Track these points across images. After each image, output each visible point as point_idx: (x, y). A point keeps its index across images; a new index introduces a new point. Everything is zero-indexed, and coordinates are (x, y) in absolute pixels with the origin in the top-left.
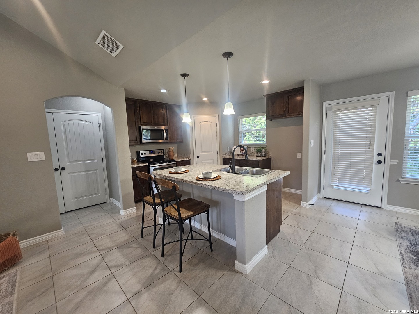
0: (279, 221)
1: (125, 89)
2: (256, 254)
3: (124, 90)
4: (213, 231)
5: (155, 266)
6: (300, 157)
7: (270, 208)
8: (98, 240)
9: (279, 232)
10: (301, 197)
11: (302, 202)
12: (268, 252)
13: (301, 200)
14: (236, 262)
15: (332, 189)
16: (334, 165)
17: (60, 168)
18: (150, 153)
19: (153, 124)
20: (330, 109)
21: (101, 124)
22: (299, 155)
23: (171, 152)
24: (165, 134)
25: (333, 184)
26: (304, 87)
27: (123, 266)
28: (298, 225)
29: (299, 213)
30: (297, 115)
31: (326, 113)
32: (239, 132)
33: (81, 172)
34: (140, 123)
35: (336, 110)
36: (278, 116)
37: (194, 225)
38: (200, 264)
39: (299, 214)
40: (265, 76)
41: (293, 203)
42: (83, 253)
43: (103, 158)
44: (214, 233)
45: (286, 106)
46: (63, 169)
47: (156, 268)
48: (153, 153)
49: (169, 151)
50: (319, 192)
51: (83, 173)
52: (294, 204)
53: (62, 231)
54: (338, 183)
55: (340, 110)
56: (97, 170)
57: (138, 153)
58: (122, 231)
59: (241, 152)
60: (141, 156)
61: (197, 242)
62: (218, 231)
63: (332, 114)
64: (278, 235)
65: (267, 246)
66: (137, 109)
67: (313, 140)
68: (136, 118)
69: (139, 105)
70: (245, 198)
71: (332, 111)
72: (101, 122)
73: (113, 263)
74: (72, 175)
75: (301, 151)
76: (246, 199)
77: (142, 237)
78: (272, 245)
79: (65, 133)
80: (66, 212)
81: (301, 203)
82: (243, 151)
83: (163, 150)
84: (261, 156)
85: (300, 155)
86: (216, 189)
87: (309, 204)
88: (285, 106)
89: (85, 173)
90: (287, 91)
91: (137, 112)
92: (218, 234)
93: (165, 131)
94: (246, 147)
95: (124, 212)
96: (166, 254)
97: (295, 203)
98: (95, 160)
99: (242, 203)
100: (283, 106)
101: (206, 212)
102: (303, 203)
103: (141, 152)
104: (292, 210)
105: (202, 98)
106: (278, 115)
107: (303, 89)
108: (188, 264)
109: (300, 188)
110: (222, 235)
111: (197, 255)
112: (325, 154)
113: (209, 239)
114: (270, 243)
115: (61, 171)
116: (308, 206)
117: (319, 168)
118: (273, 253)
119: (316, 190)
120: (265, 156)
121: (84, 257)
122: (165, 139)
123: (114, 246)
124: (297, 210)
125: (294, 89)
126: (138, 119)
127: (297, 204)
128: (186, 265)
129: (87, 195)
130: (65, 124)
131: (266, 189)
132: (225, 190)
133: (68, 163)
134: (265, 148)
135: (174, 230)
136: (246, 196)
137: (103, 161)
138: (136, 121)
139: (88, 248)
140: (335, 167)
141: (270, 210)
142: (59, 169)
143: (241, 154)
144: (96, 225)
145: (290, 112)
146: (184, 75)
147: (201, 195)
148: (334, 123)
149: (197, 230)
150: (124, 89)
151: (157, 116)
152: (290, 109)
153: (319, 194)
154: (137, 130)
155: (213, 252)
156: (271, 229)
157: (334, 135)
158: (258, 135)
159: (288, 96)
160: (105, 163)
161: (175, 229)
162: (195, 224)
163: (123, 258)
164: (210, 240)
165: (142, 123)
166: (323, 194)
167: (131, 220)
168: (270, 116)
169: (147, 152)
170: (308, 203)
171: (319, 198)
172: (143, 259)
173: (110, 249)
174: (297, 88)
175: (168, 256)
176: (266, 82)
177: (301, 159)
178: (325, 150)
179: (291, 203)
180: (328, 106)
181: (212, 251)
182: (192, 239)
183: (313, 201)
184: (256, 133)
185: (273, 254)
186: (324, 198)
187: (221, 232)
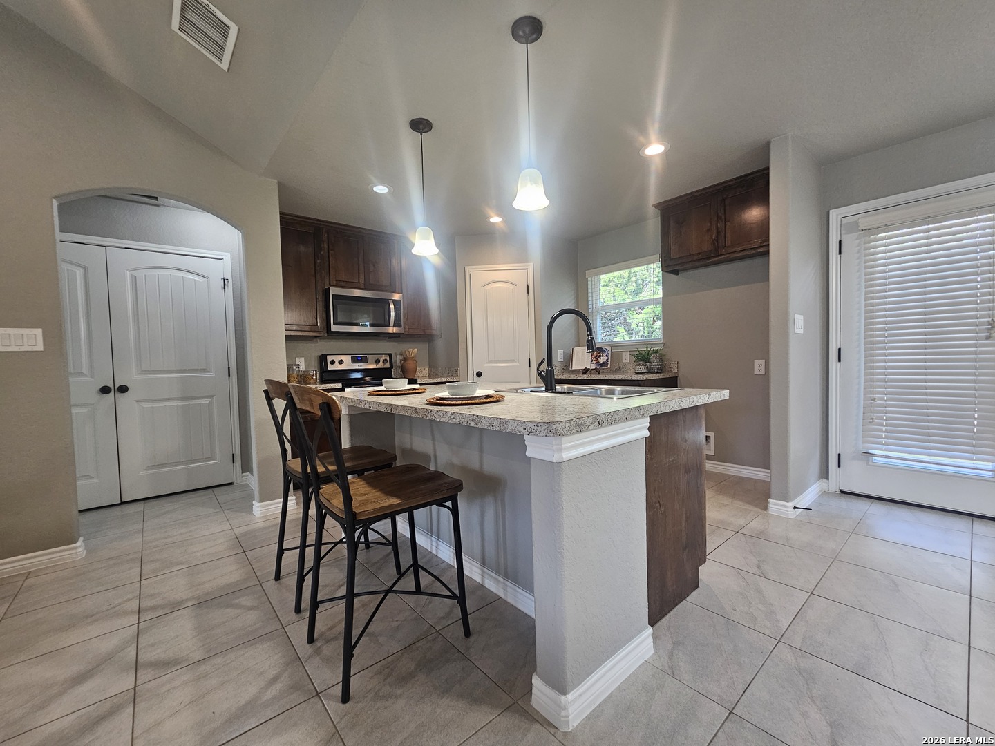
0: (696, 551)
1: (278, 182)
2: (609, 658)
3: (276, 187)
4: (486, 570)
5: (273, 673)
6: (763, 373)
7: (661, 503)
8: (155, 579)
9: (697, 586)
10: (769, 489)
11: (770, 500)
12: (653, 651)
13: (769, 496)
14: (536, 681)
15: (868, 464)
16: (872, 393)
17: (116, 387)
18: (354, 360)
19: (363, 286)
20: (851, 228)
21: (230, 280)
22: (758, 367)
23: (409, 361)
24: (393, 314)
25: (870, 451)
26: (768, 168)
27: (180, 663)
28: (759, 567)
29: (762, 532)
30: (751, 249)
31: (840, 242)
32: (590, 311)
33: (169, 400)
34: (327, 282)
35: (870, 230)
36: (695, 258)
37: (437, 551)
38: (417, 678)
39: (760, 535)
40: (653, 130)
41: (741, 503)
42: (92, 616)
43: (229, 368)
44: (486, 576)
45: (717, 228)
46: (123, 389)
47: (275, 680)
48: (364, 360)
49: (405, 359)
50: (825, 474)
51: (175, 403)
52: (747, 507)
53: (76, 548)
54: (884, 447)
55: (885, 228)
56: (212, 397)
57: (323, 358)
58: (232, 558)
59: (594, 362)
60: (330, 367)
61: (430, 603)
62: (498, 572)
63: (858, 241)
64: (693, 597)
65: (650, 630)
66: (322, 245)
67: (802, 316)
68: (318, 268)
69: (328, 236)
70: (560, 450)
71: (857, 234)
72: (229, 276)
73: (158, 651)
74: (146, 405)
75: (766, 356)
76: (567, 455)
77: (278, 578)
78: (669, 630)
79: (135, 300)
80: (122, 503)
81: (768, 502)
82: (599, 360)
83: (390, 355)
84: (649, 372)
85: (763, 368)
86: (472, 425)
87: (795, 508)
88: (714, 228)
89: (180, 403)
90: (719, 187)
91: (322, 253)
92: (498, 581)
93: (392, 306)
94: (609, 348)
95: (260, 507)
96: (323, 634)
97: (749, 503)
98: (209, 372)
99: (554, 468)
100: (709, 230)
101: (449, 504)
102: (774, 505)
103: (329, 358)
104: (742, 522)
105: (487, 218)
106: (693, 255)
107: (768, 174)
108: (379, 672)
109: (766, 465)
110: (508, 583)
111: (417, 645)
112: (839, 360)
113: (460, 592)
114: (665, 621)
115: (118, 395)
116: (792, 514)
117: (823, 402)
118: (671, 655)
119: (815, 466)
120: (660, 371)
121: (90, 627)
122: (392, 324)
123: (187, 600)
124: (756, 524)
125: (741, 177)
126: (323, 272)
127: (756, 506)
128: (371, 677)
129: (182, 460)
130: (135, 277)
131: (647, 433)
132: (495, 422)
133: (139, 374)
134: (660, 352)
135: (378, 562)
136: (567, 441)
137: (229, 376)
138: (318, 275)
139: (117, 602)
140: (874, 400)
141: (662, 509)
142: (113, 389)
143: (593, 366)
144: (175, 537)
145: (728, 243)
146: (420, 126)
147: (456, 461)
148: (865, 269)
149: (443, 566)
150: (276, 181)
151: (374, 266)
152: (728, 234)
153: (825, 480)
154: (320, 298)
155: (472, 639)
156: (669, 573)
157: (866, 304)
158: (646, 332)
159: (724, 200)
160: (234, 380)
161: (381, 559)
162: (440, 547)
163: (194, 637)
164: (461, 599)
165: (334, 282)
166: (838, 479)
167: (271, 530)
168: (671, 260)
169: (347, 359)
170: (791, 504)
171: (825, 493)
172: (251, 645)
173: (175, 606)
174: (749, 174)
175: (328, 641)
176: (655, 149)
177: (766, 376)
178: (839, 349)
179: (738, 504)
180: (845, 221)
181: (467, 633)
182: (418, 591)
183: (808, 497)
184: (641, 328)
185: (670, 659)
186: (842, 492)
187: (506, 576)
